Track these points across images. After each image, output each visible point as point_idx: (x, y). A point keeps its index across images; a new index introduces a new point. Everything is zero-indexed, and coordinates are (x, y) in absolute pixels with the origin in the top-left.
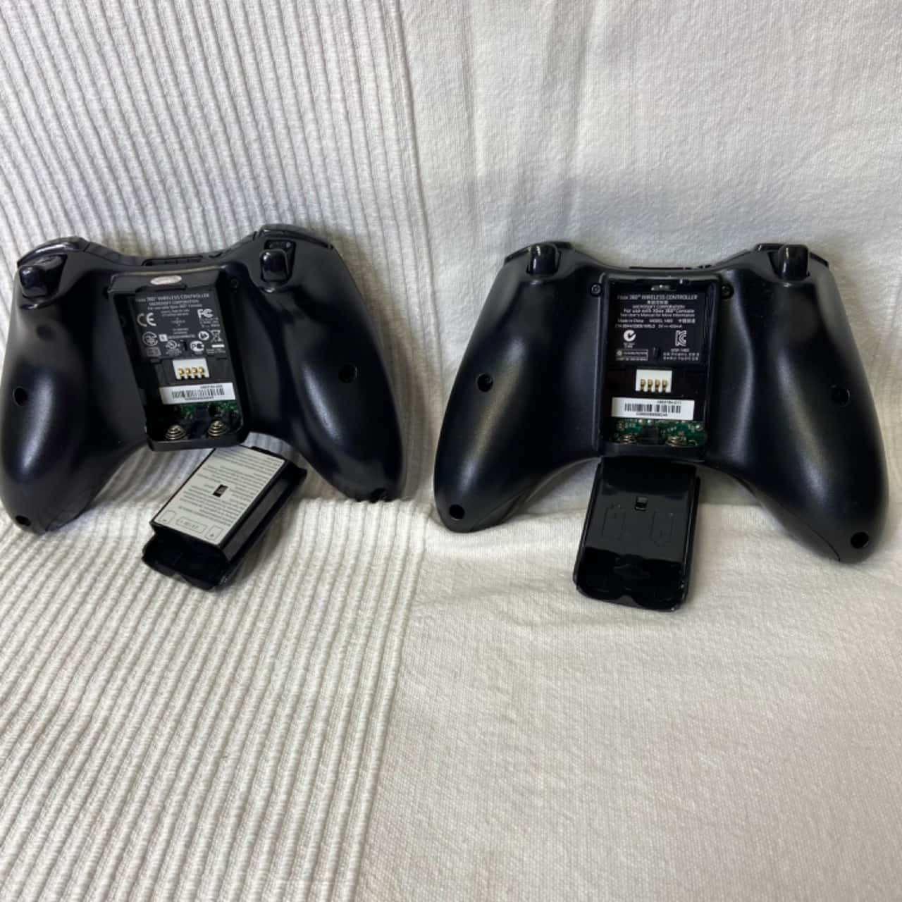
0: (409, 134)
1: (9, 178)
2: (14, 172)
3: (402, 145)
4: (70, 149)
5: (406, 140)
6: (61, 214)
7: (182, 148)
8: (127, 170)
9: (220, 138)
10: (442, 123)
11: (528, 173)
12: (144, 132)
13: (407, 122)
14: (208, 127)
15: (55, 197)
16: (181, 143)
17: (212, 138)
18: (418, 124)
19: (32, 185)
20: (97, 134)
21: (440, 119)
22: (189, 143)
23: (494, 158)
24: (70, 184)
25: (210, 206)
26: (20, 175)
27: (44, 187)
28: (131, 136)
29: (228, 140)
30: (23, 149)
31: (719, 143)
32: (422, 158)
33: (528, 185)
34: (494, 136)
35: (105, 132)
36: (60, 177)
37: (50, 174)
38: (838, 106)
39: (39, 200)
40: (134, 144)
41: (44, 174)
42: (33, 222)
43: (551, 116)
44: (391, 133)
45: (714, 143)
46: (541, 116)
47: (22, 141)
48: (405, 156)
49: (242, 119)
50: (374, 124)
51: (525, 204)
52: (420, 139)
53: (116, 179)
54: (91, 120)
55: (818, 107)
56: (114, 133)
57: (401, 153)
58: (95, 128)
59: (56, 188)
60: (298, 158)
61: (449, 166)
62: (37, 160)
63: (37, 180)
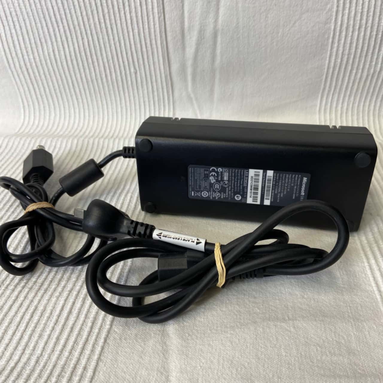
0: (162, 11)
1: (21, 25)
2: (23, 22)
3: (160, 15)
4: (43, 14)
5: (161, 13)
6: (38, 39)
7: (82, 15)
8: (62, 23)
9: (95, 12)
10: (173, 7)
11: (202, 27)
12: (69, 8)
13: (161, 6)
14: (91, 7)
15: (36, 32)
16: (81, 13)
17: (92, 12)
18: (165, 7)
19: (29, 28)
20: (53, 8)
21: (172, 6)
22: (84, 13)
23: (191, 21)
24: (42, 27)
25: (90, 39)
26: (25, 24)
27: (33, 29)
28: (64, 10)
29: (98, 12)
30: (27, 13)
31: (266, 17)
32: (166, 20)
33: (203, 32)
34: (191, 12)
35: (56, 8)
36: (39, 25)
37: (36, 24)
38: (304, 4)
39: (31, 33)
40: (65, 13)
41: (33, 23)
42: (28, 42)
43: (210, 5)
44: (156, 10)
45: (264, 17)
46: (207, 6)
47: (27, 10)
48: (161, 19)
49: (103, 4)
50: (150, 7)
51: (201, 40)
52: (166, 13)
53: (58, 27)
54: (51, 3)
55: (297, 4)
56: (59, 9)
57: (159, 18)
58: (52, 6)
59: (37, 29)
60: (122, 20)
61: (175, 23)
62: (32, 17)
63: (31, 26)
